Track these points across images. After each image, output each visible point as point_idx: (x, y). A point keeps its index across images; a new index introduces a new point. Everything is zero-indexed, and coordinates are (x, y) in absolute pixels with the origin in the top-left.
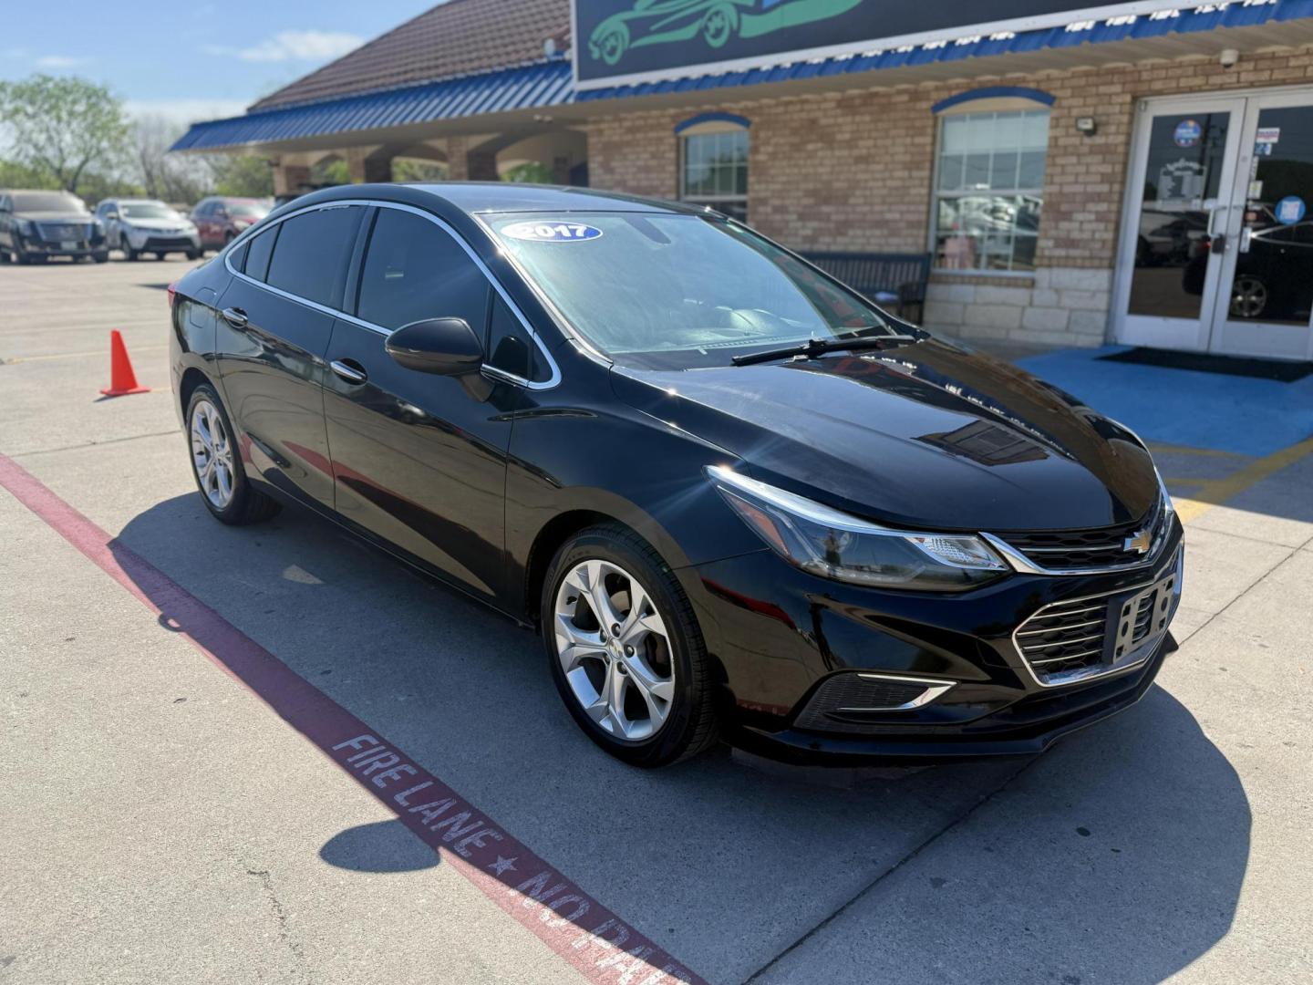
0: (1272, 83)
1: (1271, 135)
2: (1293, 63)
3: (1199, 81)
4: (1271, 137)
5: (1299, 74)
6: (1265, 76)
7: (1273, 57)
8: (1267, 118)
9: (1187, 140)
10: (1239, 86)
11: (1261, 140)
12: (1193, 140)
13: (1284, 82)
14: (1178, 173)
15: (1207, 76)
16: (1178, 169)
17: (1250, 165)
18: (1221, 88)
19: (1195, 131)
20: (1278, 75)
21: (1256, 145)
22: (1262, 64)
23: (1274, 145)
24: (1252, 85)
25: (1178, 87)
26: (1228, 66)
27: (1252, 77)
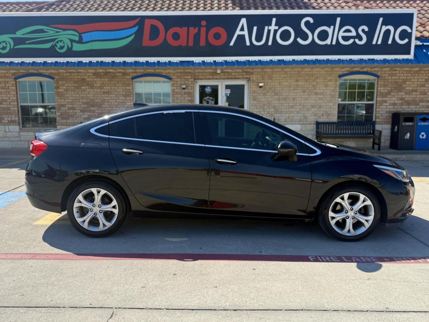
0: (228, 79)
1: (228, 91)
2: (232, 74)
3: (211, 77)
4: (229, 91)
5: (234, 77)
6: (227, 77)
7: (228, 72)
8: (227, 87)
9: (208, 92)
10: (221, 79)
11: (226, 92)
12: (210, 92)
13: (231, 79)
14: (207, 100)
15: (213, 76)
16: (207, 99)
17: (225, 98)
18: (217, 79)
19: (210, 89)
20: (229, 77)
21: (226, 94)
22: (225, 74)
23: (230, 94)
24: (224, 79)
25: (206, 78)
26: (219, 74)
27: (223, 77)
